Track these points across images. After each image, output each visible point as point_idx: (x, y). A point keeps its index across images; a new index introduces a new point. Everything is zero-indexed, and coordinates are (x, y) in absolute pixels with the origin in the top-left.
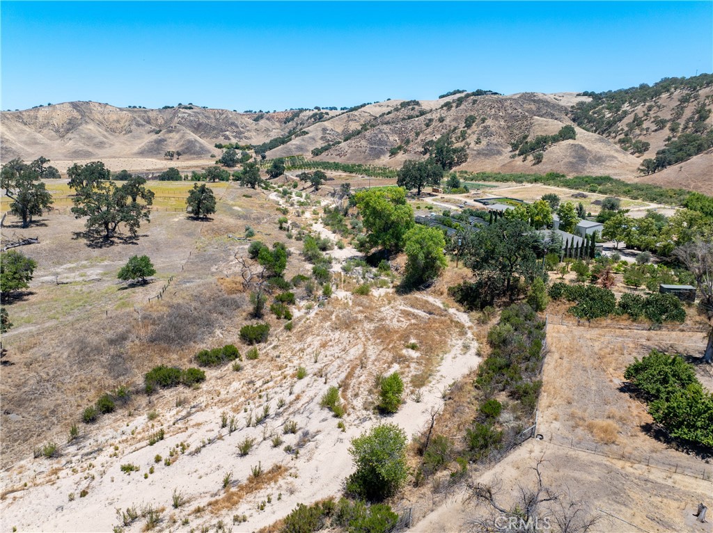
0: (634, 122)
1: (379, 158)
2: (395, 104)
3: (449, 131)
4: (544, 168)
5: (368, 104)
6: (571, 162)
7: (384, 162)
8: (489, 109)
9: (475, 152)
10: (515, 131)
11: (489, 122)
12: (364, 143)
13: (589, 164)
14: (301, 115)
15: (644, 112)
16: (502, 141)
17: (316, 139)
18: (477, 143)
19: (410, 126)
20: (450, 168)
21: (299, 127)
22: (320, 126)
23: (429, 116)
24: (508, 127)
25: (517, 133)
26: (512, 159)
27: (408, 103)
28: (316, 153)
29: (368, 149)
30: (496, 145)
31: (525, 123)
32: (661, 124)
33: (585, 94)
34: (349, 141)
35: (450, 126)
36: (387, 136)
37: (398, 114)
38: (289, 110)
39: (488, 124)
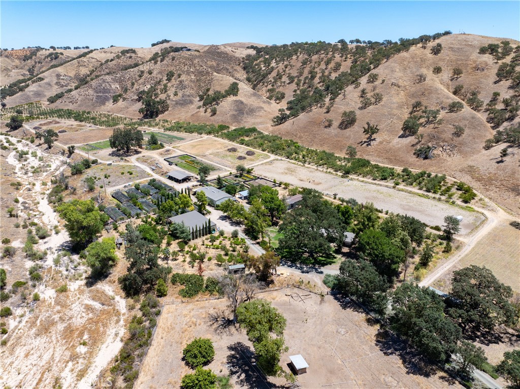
0: (277, 76)
1: (104, 104)
2: (116, 51)
3: (156, 82)
4: (218, 120)
5: (95, 50)
6: (234, 115)
7: (109, 109)
8: (183, 66)
9: (174, 103)
10: (202, 84)
11: (183, 77)
12: (91, 92)
13: (245, 115)
14: (39, 54)
15: (283, 69)
16: (193, 92)
17: (51, 84)
18: (175, 95)
19: (127, 76)
20: (157, 116)
21: (38, 65)
22: (54, 72)
23: (141, 68)
24: (198, 80)
25: (203, 85)
26: (198, 110)
27: (127, 51)
28: (52, 100)
29: (95, 97)
30: (189, 96)
31: (208, 78)
32: (291, 79)
33: (252, 47)
34: (79, 90)
35: (156, 78)
36: (110, 85)
37: (119, 61)
38: (26, 48)
39: (183, 79)
